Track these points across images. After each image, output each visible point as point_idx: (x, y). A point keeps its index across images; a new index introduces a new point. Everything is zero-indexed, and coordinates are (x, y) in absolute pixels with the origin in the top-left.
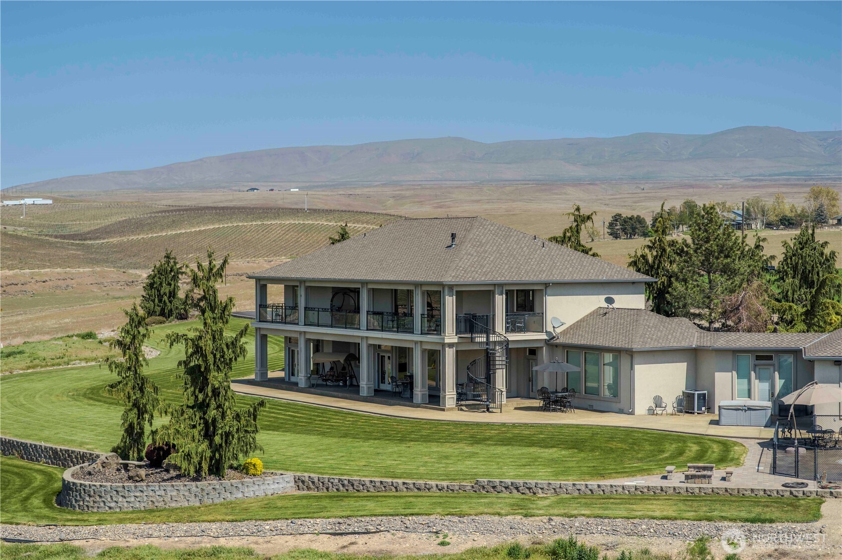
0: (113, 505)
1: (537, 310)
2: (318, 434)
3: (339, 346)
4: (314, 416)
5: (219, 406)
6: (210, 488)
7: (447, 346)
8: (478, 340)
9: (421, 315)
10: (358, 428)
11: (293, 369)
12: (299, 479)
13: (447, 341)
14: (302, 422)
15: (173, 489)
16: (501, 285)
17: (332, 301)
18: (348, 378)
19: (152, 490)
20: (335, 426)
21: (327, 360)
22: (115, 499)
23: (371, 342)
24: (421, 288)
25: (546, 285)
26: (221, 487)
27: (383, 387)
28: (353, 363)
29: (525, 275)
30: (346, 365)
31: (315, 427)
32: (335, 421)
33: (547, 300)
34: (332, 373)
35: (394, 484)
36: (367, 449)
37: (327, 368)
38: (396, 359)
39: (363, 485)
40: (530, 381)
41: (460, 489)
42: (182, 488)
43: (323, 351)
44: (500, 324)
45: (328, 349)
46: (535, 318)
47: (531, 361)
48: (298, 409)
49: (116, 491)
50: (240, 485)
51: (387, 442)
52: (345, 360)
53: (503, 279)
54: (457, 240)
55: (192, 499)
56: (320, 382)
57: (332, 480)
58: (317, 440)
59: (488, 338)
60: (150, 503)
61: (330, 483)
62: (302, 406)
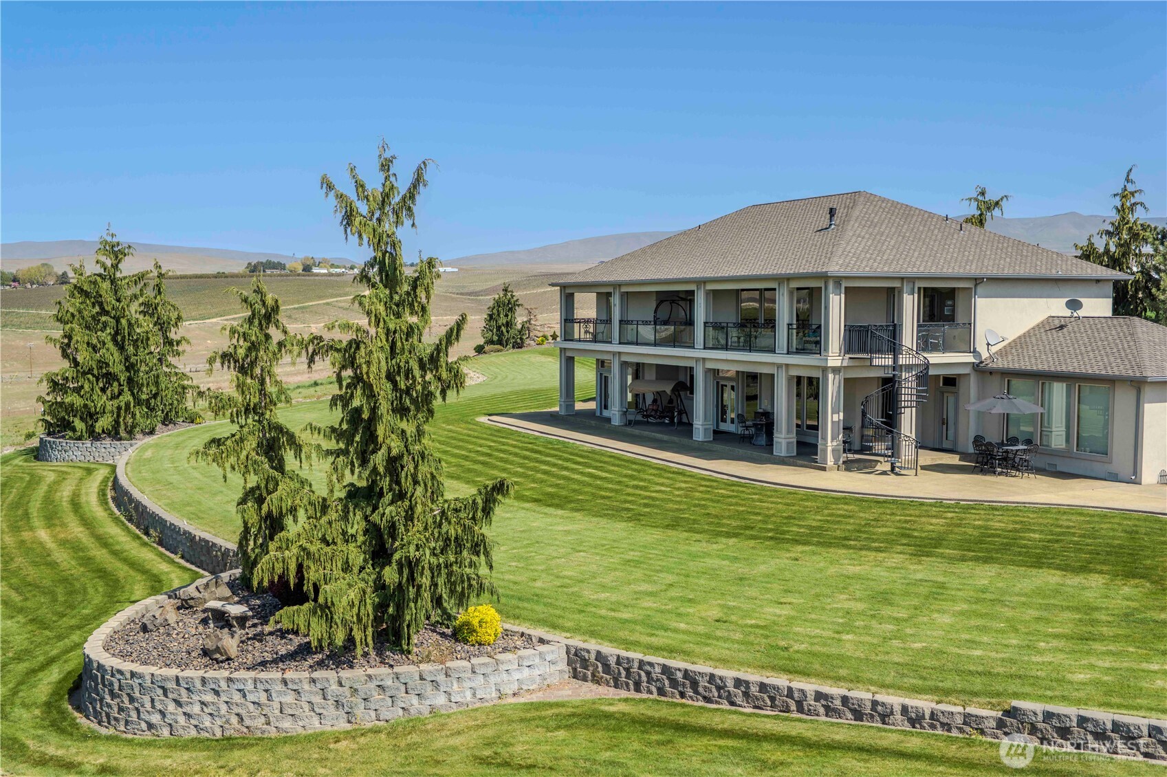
0: (155, 718)
1: (960, 318)
2: (630, 519)
3: (665, 372)
4: (626, 476)
5: (401, 496)
6: (372, 685)
7: (830, 370)
8: (876, 362)
9: (788, 325)
10: (695, 506)
11: (606, 400)
12: (576, 655)
13: (831, 363)
14: (606, 489)
15: (284, 688)
16: (912, 280)
17: (655, 312)
18: (676, 414)
19: (240, 690)
20: (657, 499)
21: (650, 389)
22: (159, 706)
23: (710, 365)
24: (788, 284)
25: (977, 281)
26: (397, 684)
27: (724, 427)
28: (682, 393)
29: (946, 266)
30: (674, 397)
31: (626, 502)
32: (658, 488)
33: (977, 303)
34: (655, 408)
35: (796, 695)
36: (716, 562)
37: (649, 401)
38: (743, 388)
39: (719, 688)
40: (943, 424)
41: (965, 723)
42: (306, 687)
43: (643, 378)
44: (909, 337)
45: (650, 375)
46: (957, 332)
47: (945, 395)
48: (605, 462)
49: (162, 688)
50: (441, 678)
51: (752, 543)
52: (673, 390)
53: (915, 270)
54: (836, 220)
55: (330, 711)
56: (639, 418)
57: (648, 668)
58: (625, 534)
59: (895, 360)
60: (234, 720)
61: (643, 674)
62: (611, 457)
